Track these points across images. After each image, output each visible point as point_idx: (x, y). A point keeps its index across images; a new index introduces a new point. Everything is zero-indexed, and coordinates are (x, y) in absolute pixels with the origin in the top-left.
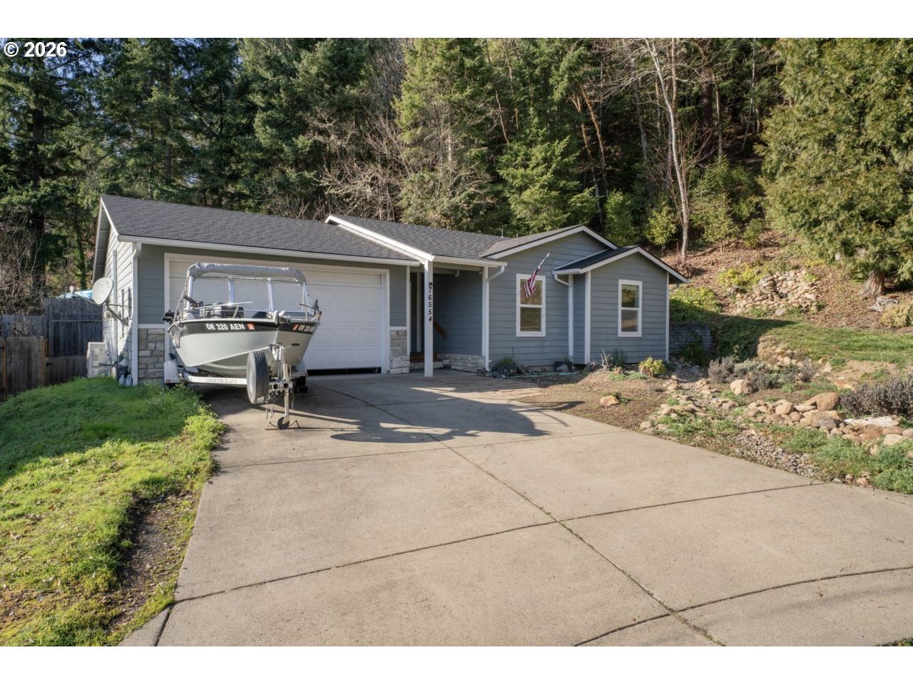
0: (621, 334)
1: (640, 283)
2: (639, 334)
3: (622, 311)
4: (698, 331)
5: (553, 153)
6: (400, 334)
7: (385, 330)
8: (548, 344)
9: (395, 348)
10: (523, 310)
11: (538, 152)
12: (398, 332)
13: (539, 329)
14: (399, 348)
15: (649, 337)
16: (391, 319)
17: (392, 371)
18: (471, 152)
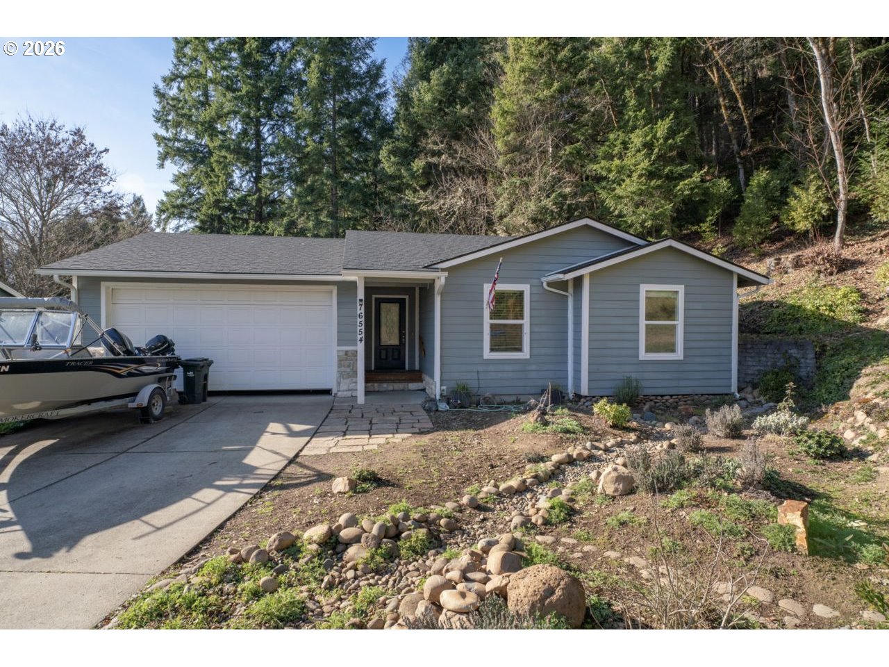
0: (643, 355)
1: (681, 289)
2: (679, 355)
3: (647, 326)
4: (794, 352)
5: (655, 137)
6: (350, 354)
7: (334, 350)
8: (534, 367)
9: (343, 369)
10: (492, 326)
11: (637, 139)
12: (346, 353)
13: (520, 350)
14: (348, 370)
15: (698, 360)
16: (338, 340)
17: (339, 394)
18: (565, 150)
